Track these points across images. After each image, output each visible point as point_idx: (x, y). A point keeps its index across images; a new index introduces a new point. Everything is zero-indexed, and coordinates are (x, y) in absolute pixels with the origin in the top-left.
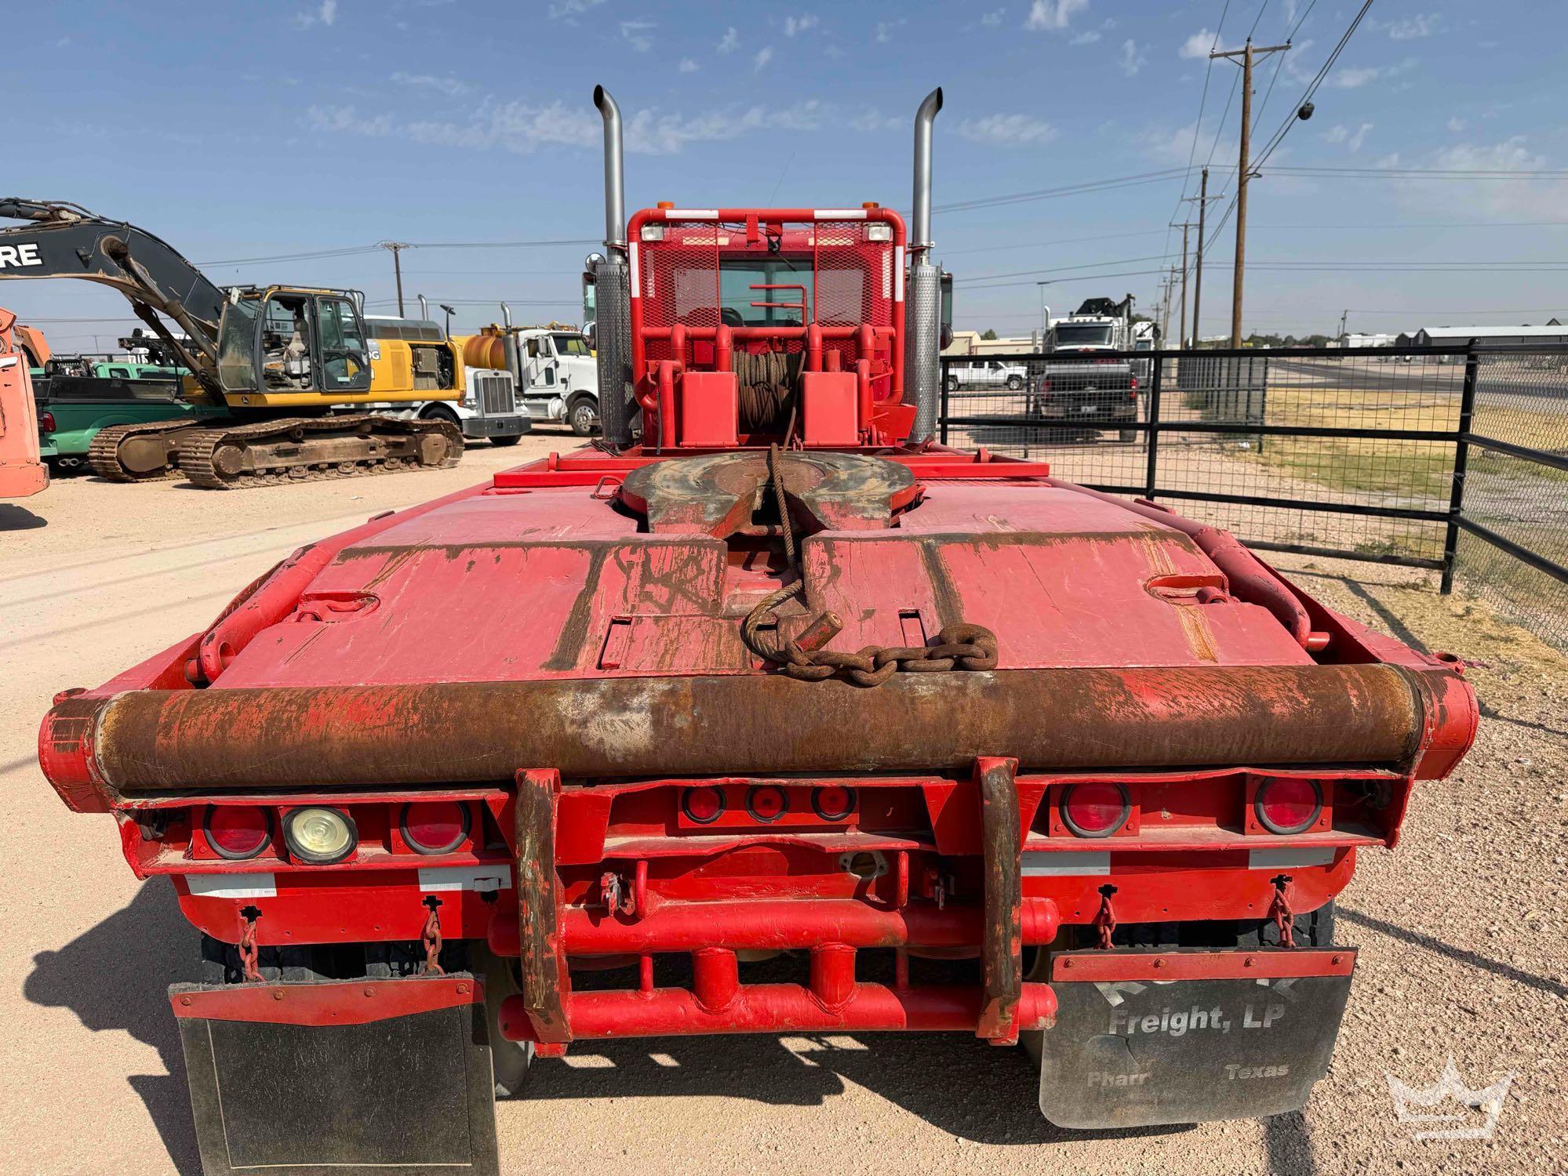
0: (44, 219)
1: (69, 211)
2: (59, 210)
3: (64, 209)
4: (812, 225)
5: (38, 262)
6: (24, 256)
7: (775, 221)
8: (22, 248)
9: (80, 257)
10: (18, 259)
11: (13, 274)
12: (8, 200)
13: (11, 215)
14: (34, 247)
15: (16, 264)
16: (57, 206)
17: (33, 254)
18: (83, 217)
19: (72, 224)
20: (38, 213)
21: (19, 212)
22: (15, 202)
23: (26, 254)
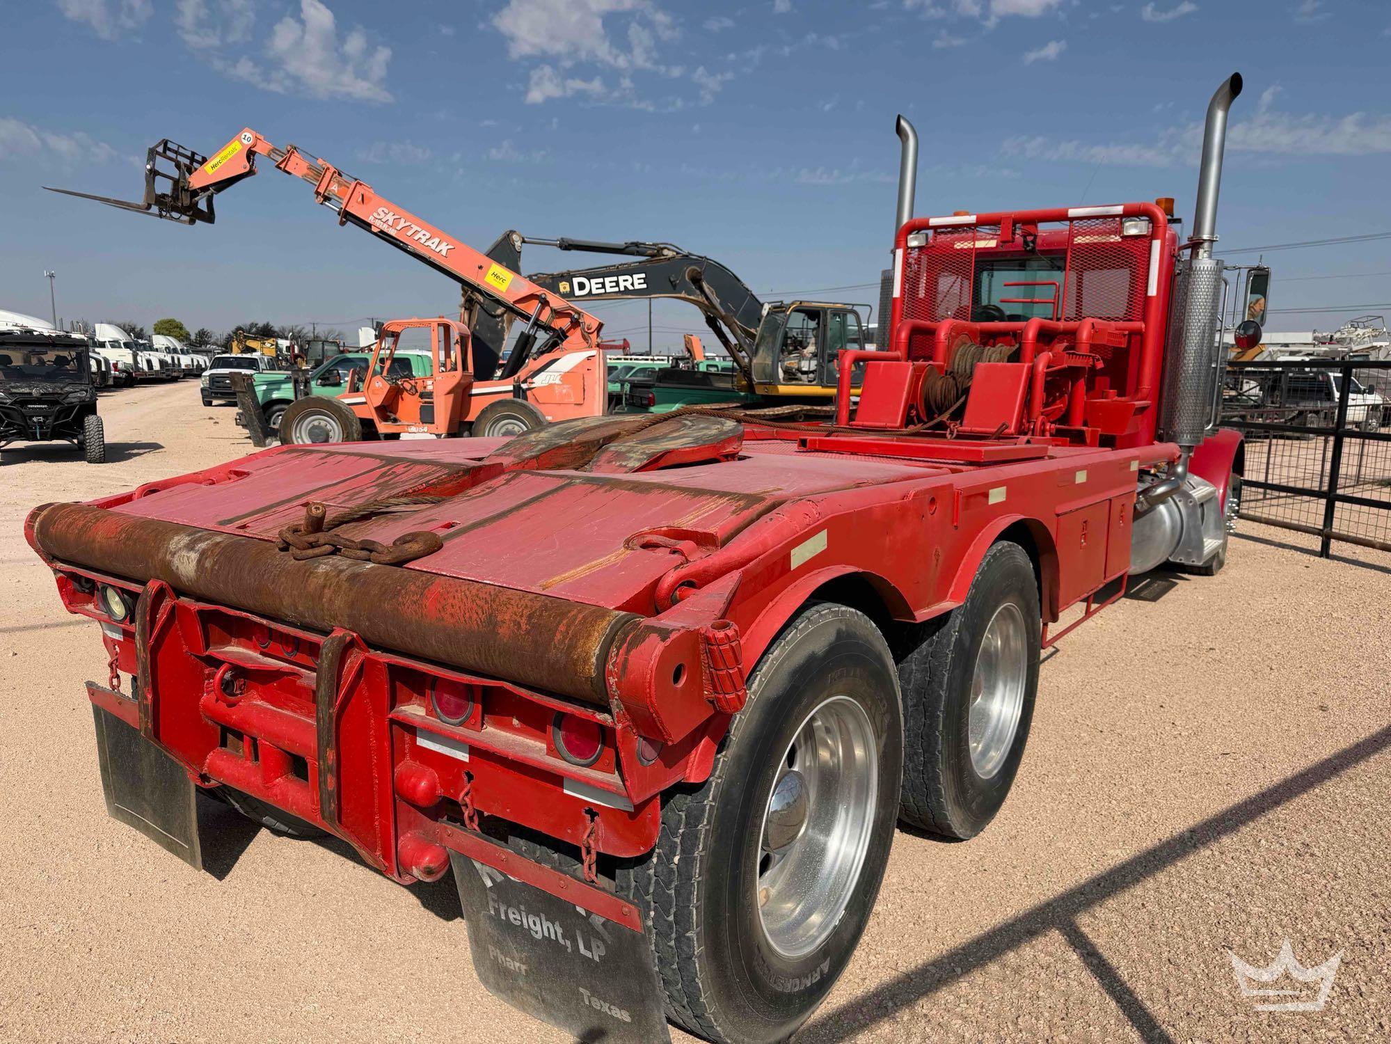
0: (653, 256)
1: (669, 249)
2: (663, 249)
3: (665, 248)
4: (1068, 223)
5: (645, 286)
6: (636, 282)
7: (1031, 221)
8: (636, 276)
9: (671, 282)
10: (632, 284)
11: (628, 294)
12: (632, 243)
13: (632, 254)
14: (643, 275)
15: (631, 288)
16: (662, 246)
17: (642, 281)
18: (678, 253)
19: (669, 259)
20: (649, 252)
21: (638, 252)
22: (636, 244)
23: (638, 281)
